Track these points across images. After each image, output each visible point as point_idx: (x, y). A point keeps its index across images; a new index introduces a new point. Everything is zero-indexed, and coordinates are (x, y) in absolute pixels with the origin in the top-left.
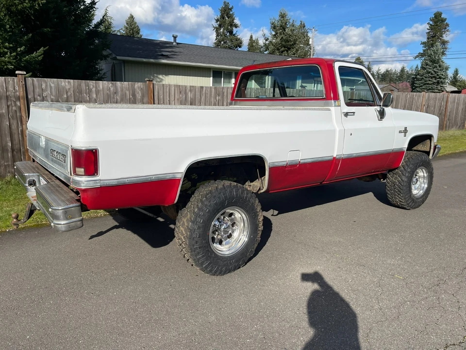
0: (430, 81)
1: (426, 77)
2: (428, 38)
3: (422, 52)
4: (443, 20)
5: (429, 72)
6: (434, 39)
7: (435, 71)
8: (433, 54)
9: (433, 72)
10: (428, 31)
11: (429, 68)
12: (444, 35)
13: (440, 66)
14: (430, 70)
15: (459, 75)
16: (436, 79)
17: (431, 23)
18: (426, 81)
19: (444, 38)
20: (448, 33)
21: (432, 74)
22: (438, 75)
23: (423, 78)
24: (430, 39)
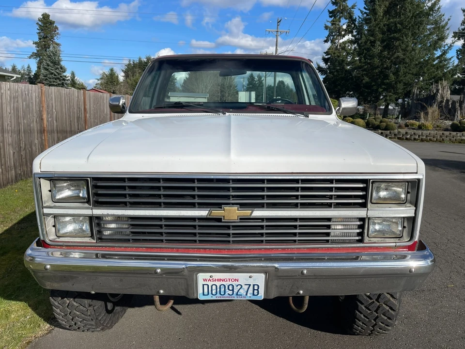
0: (54, 82)
1: (50, 78)
2: (40, 39)
3: (36, 52)
4: (52, 23)
5: (52, 73)
6: (45, 40)
7: (57, 73)
8: (52, 55)
9: (55, 73)
10: (39, 31)
11: (51, 69)
12: (55, 38)
13: (61, 68)
14: (53, 71)
15: (76, 78)
16: (60, 81)
17: (40, 23)
18: (51, 82)
19: (55, 41)
20: (58, 35)
21: (55, 75)
22: (61, 77)
23: (46, 79)
24: (42, 40)
